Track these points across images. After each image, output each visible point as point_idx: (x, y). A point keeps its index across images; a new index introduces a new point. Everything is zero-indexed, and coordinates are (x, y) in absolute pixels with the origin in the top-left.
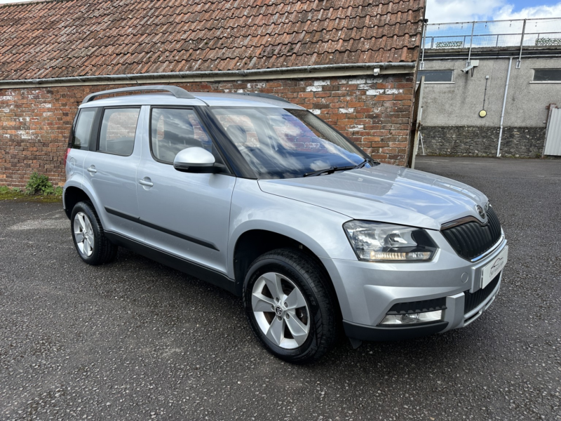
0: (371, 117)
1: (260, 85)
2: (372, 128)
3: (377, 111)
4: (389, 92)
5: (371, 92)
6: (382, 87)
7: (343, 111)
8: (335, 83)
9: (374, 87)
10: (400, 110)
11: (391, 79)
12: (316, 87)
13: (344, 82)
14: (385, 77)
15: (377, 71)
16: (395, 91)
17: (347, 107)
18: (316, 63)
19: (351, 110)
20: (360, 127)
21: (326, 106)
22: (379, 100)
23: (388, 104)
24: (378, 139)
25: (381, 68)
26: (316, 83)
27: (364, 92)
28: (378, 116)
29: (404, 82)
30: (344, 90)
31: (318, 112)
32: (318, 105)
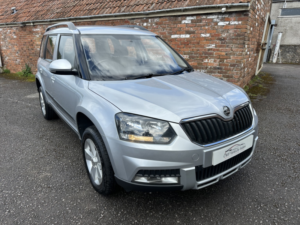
0: (220, 39)
1: (156, 20)
2: (221, 46)
3: (224, 35)
4: (233, 23)
5: (221, 24)
6: (228, 20)
7: (203, 35)
8: (199, 18)
9: (223, 20)
10: (239, 35)
11: (234, 15)
12: (188, 20)
13: (204, 17)
14: (230, 13)
15: (224, 9)
16: (236, 23)
17: (205, 33)
18: (188, 5)
19: (208, 35)
20: (213, 46)
21: (193, 33)
22: (225, 29)
23: (231, 31)
24: (224, 53)
25: (227, 7)
26: (188, 18)
27: (216, 23)
28: (224, 39)
29: (243, 17)
30: (204, 22)
31: (188, 36)
32: (188, 32)
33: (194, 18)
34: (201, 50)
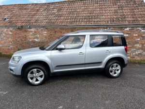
0: (142, 37)
1: (111, 28)
3: (144, 35)
13: (135, 28)
17: (136, 34)
20: (139, 39)
24: (144, 42)
26: (128, 28)
30: (135, 30)
31: (127, 35)
32: (127, 34)
33: (131, 28)
34: (134, 41)
